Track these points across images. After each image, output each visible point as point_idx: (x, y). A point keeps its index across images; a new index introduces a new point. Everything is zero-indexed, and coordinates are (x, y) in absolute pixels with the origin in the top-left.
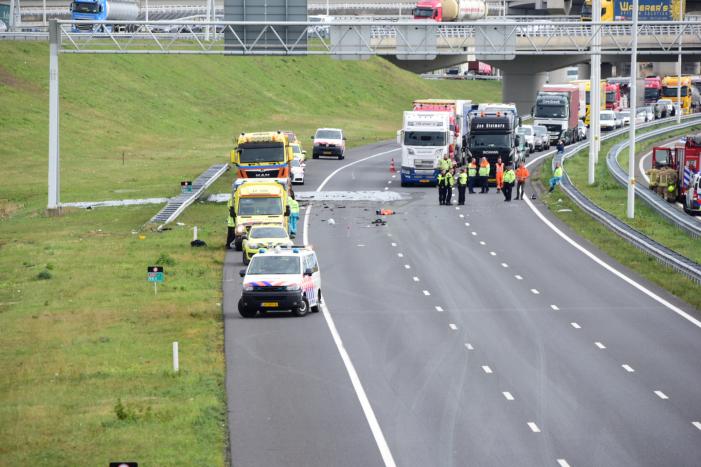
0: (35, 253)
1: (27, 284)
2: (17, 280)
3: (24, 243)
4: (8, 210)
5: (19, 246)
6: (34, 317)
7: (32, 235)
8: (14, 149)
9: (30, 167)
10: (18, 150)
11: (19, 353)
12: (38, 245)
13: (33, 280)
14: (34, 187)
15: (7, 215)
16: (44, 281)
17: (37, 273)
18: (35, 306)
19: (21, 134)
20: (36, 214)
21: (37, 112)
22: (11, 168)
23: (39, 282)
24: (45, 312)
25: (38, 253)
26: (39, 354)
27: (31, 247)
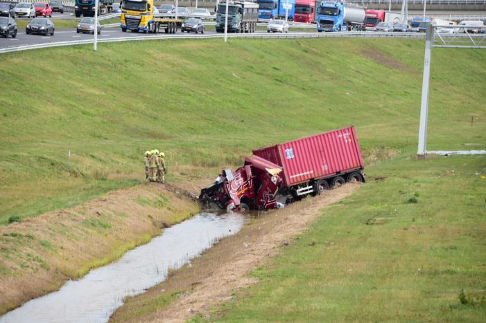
0: (407, 185)
1: (401, 205)
2: (394, 203)
3: (400, 177)
4: (390, 155)
5: (396, 179)
6: (405, 229)
7: (405, 173)
8: (397, 112)
9: (407, 125)
10: (399, 114)
11: (393, 253)
12: (410, 179)
13: (405, 203)
14: (409, 139)
15: (389, 158)
16: (412, 205)
17: (408, 198)
18: (405, 221)
19: (402, 102)
20: (409, 158)
21: (414, 88)
22: (393, 126)
23: (409, 205)
24: (413, 226)
25: (409, 184)
26: (407, 255)
27: (405, 180)
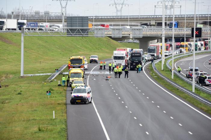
1: (15, 96)
2: (12, 95)
4: (10, 77)
5: (13, 86)
6: (17, 104)
7: (16, 83)
8: (12, 61)
9: (16, 65)
10: (13, 61)
11: (13, 114)
12: (18, 86)
13: (17, 95)
14: (17, 71)
15: (10, 78)
16: (19, 95)
17: (18, 93)
18: (17, 102)
19: (14, 57)
20: (17, 78)
21: (18, 51)
22: (11, 66)
24: (20, 103)
25: (18, 87)
26: (18, 114)
27: (16, 86)
